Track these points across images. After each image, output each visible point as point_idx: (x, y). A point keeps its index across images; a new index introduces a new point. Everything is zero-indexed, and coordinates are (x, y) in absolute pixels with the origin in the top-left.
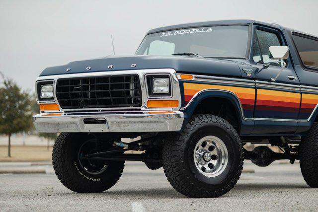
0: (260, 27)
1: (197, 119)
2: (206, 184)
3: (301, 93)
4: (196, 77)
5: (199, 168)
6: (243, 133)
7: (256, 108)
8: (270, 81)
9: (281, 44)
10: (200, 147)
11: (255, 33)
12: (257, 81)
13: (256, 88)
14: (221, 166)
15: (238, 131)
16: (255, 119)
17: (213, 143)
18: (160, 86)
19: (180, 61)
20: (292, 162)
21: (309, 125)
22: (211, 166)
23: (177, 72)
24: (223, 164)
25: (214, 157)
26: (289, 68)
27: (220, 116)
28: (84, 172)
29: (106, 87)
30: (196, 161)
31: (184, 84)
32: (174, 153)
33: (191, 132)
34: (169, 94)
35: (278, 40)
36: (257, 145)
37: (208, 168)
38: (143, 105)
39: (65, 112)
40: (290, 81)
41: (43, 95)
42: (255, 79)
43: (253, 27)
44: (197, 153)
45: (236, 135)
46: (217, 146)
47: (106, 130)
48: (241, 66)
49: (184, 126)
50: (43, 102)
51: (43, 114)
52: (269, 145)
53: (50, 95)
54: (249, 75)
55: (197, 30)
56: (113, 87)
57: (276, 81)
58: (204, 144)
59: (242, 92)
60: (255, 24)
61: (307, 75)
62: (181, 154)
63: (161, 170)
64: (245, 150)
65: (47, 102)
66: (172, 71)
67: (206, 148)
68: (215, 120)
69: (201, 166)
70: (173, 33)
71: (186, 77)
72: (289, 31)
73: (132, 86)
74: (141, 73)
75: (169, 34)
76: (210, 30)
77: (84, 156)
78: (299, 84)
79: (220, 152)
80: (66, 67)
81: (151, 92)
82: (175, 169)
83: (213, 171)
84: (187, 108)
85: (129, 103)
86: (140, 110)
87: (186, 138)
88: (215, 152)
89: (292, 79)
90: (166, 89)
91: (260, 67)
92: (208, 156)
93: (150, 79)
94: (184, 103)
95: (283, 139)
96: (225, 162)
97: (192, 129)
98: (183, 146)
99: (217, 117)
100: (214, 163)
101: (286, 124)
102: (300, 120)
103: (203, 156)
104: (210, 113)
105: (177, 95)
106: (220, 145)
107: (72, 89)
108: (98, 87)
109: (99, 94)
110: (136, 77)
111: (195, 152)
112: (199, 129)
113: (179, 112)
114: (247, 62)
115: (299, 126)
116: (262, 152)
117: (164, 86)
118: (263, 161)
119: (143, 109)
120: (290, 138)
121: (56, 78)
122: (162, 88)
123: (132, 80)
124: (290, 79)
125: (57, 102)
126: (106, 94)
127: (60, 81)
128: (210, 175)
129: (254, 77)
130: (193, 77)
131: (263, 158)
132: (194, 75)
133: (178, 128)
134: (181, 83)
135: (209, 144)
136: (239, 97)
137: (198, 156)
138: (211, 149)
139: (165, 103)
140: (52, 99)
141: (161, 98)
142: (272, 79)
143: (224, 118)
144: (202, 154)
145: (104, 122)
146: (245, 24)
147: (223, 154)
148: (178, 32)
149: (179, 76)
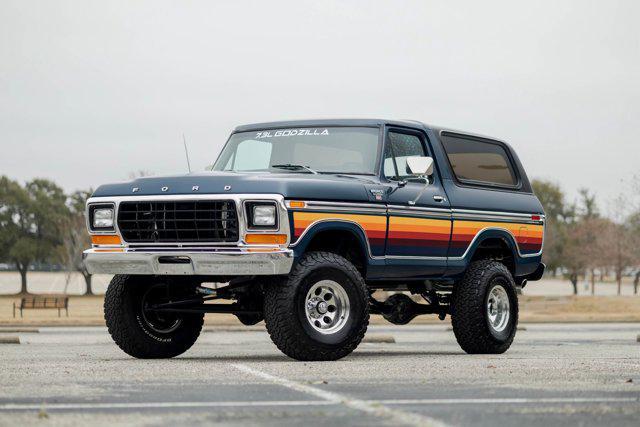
0: (395, 128)
1: (309, 259)
2: (321, 343)
3: (452, 220)
4: (309, 205)
5: (312, 321)
6: (370, 275)
7: (388, 242)
8: (408, 205)
9: (426, 155)
10: (314, 295)
11: (388, 137)
12: (389, 206)
13: (388, 216)
14: (340, 320)
15: (363, 274)
16: (387, 257)
17: (331, 289)
18: (263, 216)
19: (289, 184)
20: (442, 318)
21: (464, 264)
22: (327, 320)
23: (286, 199)
24: (343, 318)
25: (331, 309)
26: (436, 185)
27: (339, 254)
28: (148, 328)
29: (190, 215)
30: (307, 314)
31: (295, 213)
32: (280, 303)
33: (301, 276)
34: (275, 226)
35: (420, 145)
36: (392, 293)
37: (323, 323)
38: (241, 239)
39: (130, 246)
40: (437, 204)
41: (97, 222)
42: (386, 203)
43: (385, 129)
44: (310, 302)
45: (360, 279)
46: (336, 293)
47: (190, 272)
48: (367, 185)
49: (294, 268)
50: (97, 233)
51: (96, 249)
52: (408, 293)
53: (109, 223)
54: (379, 198)
55: (308, 132)
56: (200, 215)
57: (416, 205)
58: (318, 291)
59: (369, 222)
60: (387, 125)
61: (462, 193)
62: (289, 304)
63: (262, 324)
64: (373, 300)
65: (103, 233)
66: (279, 198)
67: (321, 296)
68: (333, 260)
69: (314, 320)
70: (273, 134)
71: (297, 204)
72: (436, 131)
73: (224, 215)
74: (237, 198)
75: (266, 134)
76: (326, 132)
77: (150, 306)
78: (450, 208)
79: (338, 302)
80: (132, 186)
81: (251, 224)
82: (282, 324)
83: (330, 327)
84: (297, 245)
85: (221, 237)
86: (236, 246)
87: (296, 283)
88: (332, 302)
89: (440, 200)
90: (271, 221)
91: (394, 185)
92: (323, 306)
93: (250, 206)
94: (294, 238)
95: (428, 283)
96: (346, 314)
97: (303, 271)
98: (291, 293)
99: (336, 256)
100: (332, 315)
101: (430, 264)
102: (450, 258)
103: (317, 307)
104: (327, 251)
105: (285, 228)
106: (339, 292)
107: (141, 216)
108: (179, 215)
109: (180, 225)
110: (232, 204)
111: (307, 301)
112: (313, 271)
113: (287, 250)
114: (376, 180)
115: (449, 267)
116: (399, 302)
117: (269, 215)
118: (401, 316)
119: (241, 244)
120: (441, 282)
121: (118, 200)
122: (266, 219)
123: (224, 208)
124: (436, 200)
125: (118, 232)
126: (190, 225)
127: (123, 205)
128: (325, 331)
129: (385, 200)
130: (306, 204)
131: (401, 313)
132: (306, 202)
133: (286, 270)
134: (291, 212)
135: (325, 291)
136: (364, 229)
137: (310, 307)
138: (328, 297)
139: (270, 239)
140: (111, 228)
141: (265, 231)
142: (411, 203)
143: (344, 257)
144: (315, 303)
145: (188, 261)
146: (374, 126)
147: (343, 305)
148: (280, 134)
149: (288, 204)
